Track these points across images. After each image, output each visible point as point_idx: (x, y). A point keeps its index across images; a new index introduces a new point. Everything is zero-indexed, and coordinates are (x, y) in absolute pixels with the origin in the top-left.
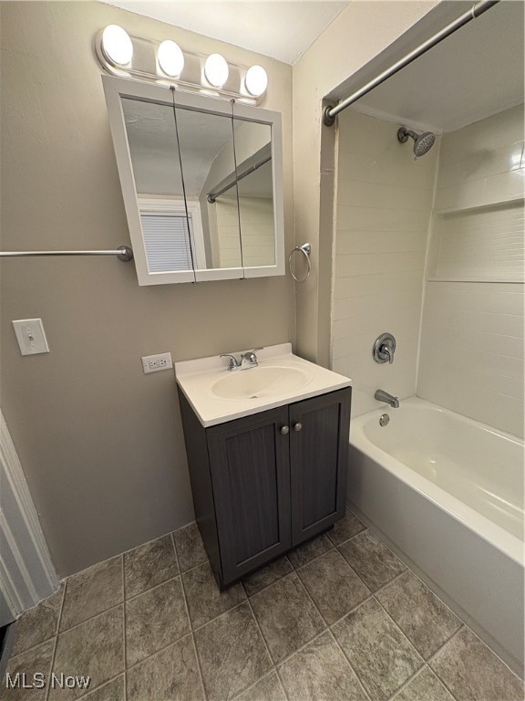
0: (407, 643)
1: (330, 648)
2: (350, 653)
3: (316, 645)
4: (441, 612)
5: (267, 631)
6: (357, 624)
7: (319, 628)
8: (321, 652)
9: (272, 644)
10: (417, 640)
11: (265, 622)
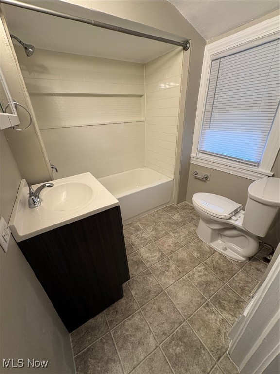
0: (138, 233)
1: (141, 251)
2: (142, 246)
3: (141, 255)
4: (131, 224)
5: (138, 272)
6: (134, 243)
7: (136, 254)
8: (142, 254)
9: (142, 270)
10: (138, 230)
11: (135, 273)
